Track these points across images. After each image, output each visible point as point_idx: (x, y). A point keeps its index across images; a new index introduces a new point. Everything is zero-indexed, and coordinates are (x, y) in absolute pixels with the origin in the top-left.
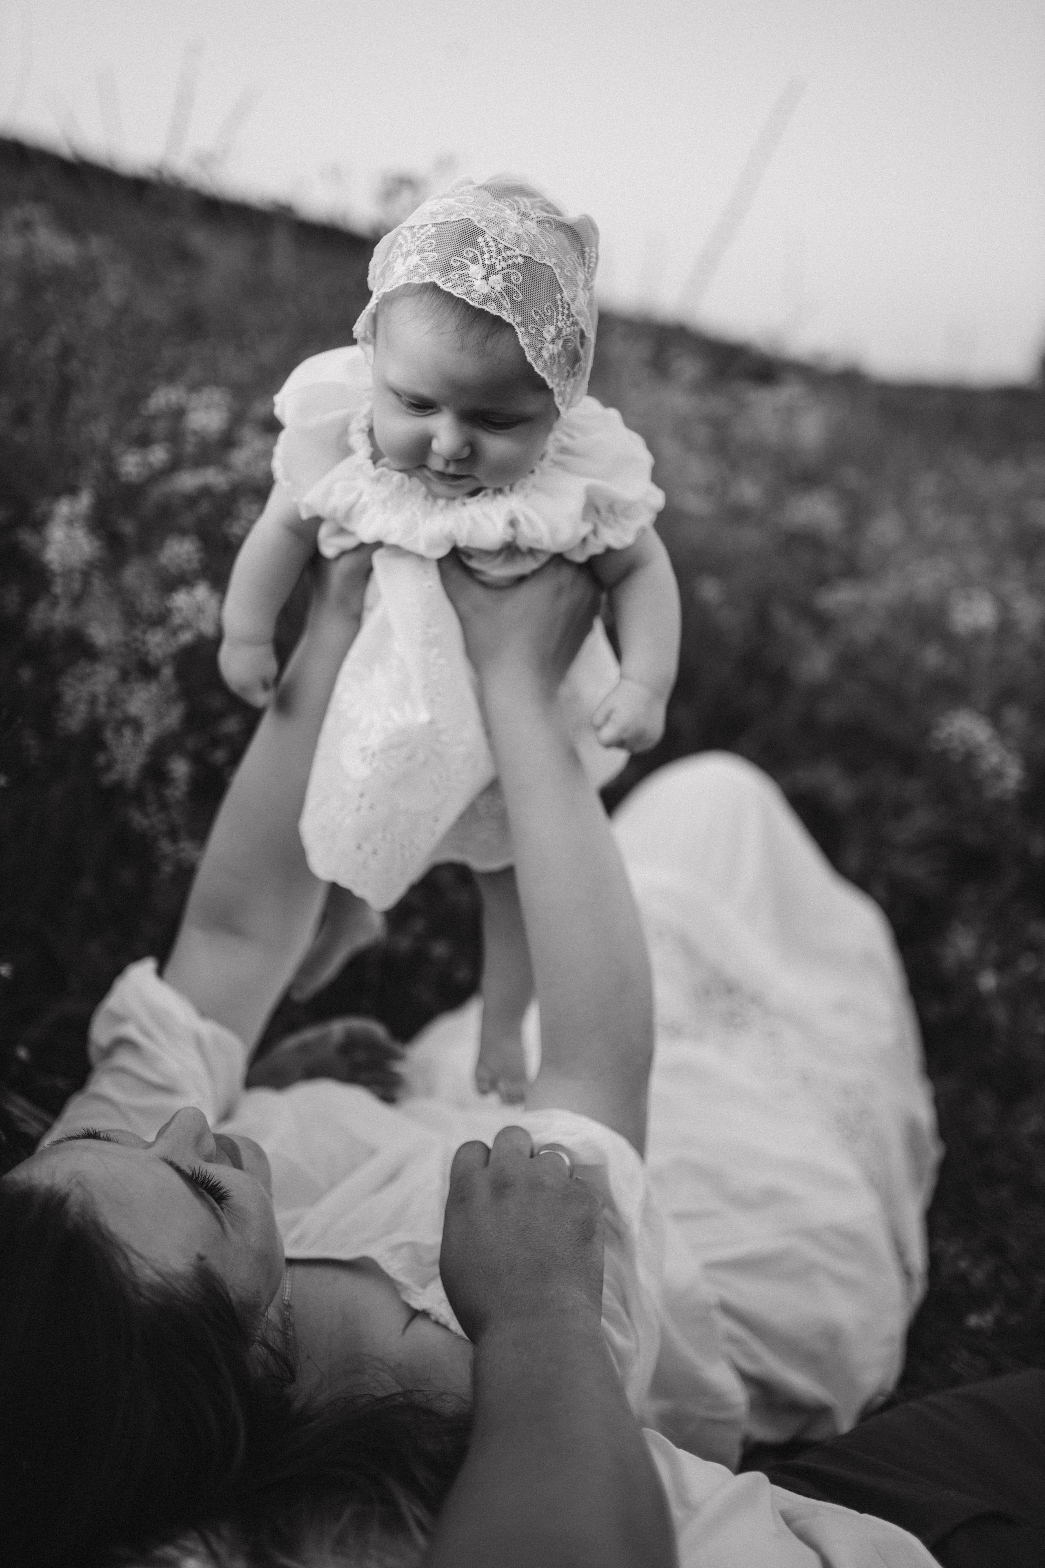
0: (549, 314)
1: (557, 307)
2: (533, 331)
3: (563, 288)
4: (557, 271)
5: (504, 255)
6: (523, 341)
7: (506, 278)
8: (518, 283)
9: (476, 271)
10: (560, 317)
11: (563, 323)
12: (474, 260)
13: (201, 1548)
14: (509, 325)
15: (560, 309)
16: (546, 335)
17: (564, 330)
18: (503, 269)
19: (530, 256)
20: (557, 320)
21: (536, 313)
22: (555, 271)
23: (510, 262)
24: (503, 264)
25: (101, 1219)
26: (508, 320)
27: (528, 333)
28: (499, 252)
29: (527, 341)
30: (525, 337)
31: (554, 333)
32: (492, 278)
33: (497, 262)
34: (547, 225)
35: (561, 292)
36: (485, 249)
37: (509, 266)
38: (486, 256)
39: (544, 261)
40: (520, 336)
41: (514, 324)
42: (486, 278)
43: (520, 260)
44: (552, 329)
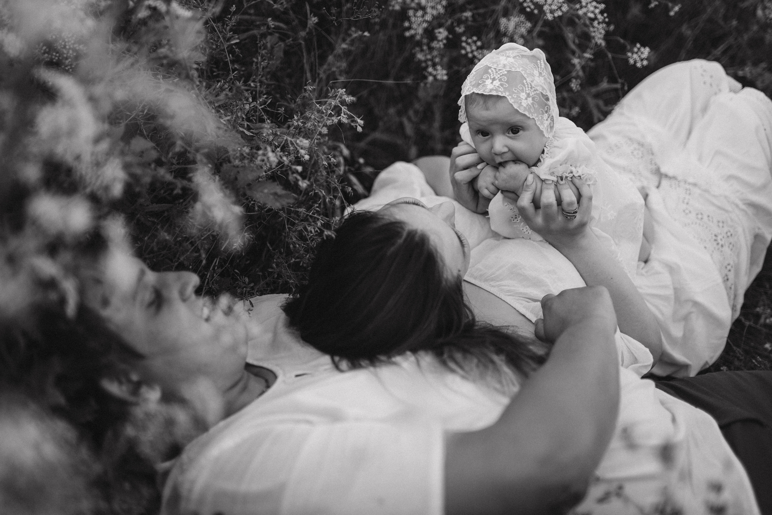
0: (521, 89)
1: (524, 85)
2: (515, 97)
3: (526, 78)
4: (523, 73)
5: (498, 73)
6: (511, 101)
7: (500, 80)
8: (505, 81)
9: (488, 82)
10: (527, 89)
11: (529, 91)
12: (487, 78)
14: (504, 97)
15: (526, 86)
16: (521, 97)
17: (530, 93)
18: (498, 77)
19: (510, 70)
20: (526, 90)
21: (515, 90)
22: (522, 72)
23: (501, 74)
24: (499, 76)
26: (502, 95)
27: (513, 98)
28: (496, 72)
29: (513, 101)
30: (511, 100)
31: (526, 96)
32: (495, 82)
33: (496, 76)
34: (517, 57)
35: (526, 79)
36: (491, 73)
37: (501, 76)
38: (492, 75)
39: (517, 70)
40: (509, 100)
41: (506, 96)
42: (492, 83)
43: (506, 72)
44: (524, 94)
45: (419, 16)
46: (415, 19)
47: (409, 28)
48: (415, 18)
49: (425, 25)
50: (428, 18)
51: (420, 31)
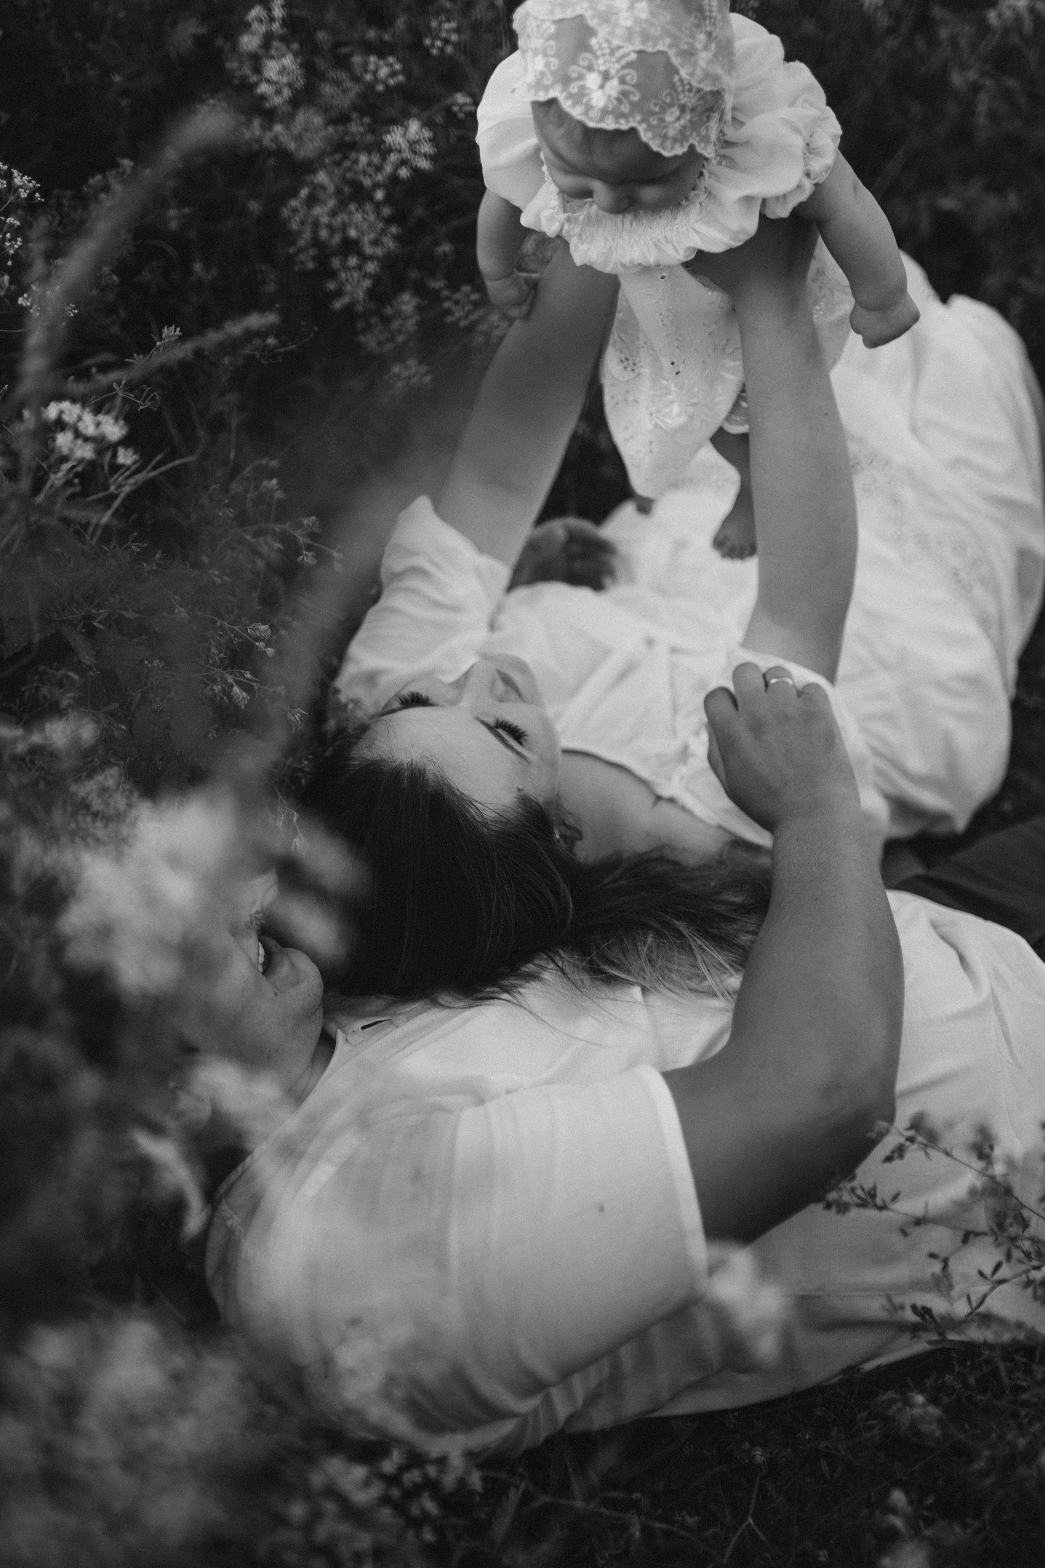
0: (669, 99)
3: (680, 69)
4: (672, 52)
5: (617, 55)
6: (646, 136)
8: (635, 82)
9: (592, 80)
10: (681, 96)
11: (686, 98)
12: (590, 68)
13: (552, 966)
14: (630, 131)
15: (680, 89)
16: (669, 119)
17: (688, 103)
19: (643, 48)
20: (679, 99)
21: (656, 104)
22: (670, 54)
23: (624, 62)
24: (618, 66)
25: (452, 784)
27: (649, 127)
28: (612, 53)
29: (651, 135)
30: (647, 133)
31: (677, 112)
33: (612, 65)
35: (679, 73)
36: (599, 52)
37: (623, 67)
38: (601, 61)
39: (658, 49)
40: (642, 134)
41: (635, 128)
42: (602, 87)
43: (634, 57)
44: (674, 110)
45: (354, 268)
46: (346, 275)
47: (339, 293)
48: (346, 271)
49: (367, 283)
50: (371, 267)
51: (361, 295)
